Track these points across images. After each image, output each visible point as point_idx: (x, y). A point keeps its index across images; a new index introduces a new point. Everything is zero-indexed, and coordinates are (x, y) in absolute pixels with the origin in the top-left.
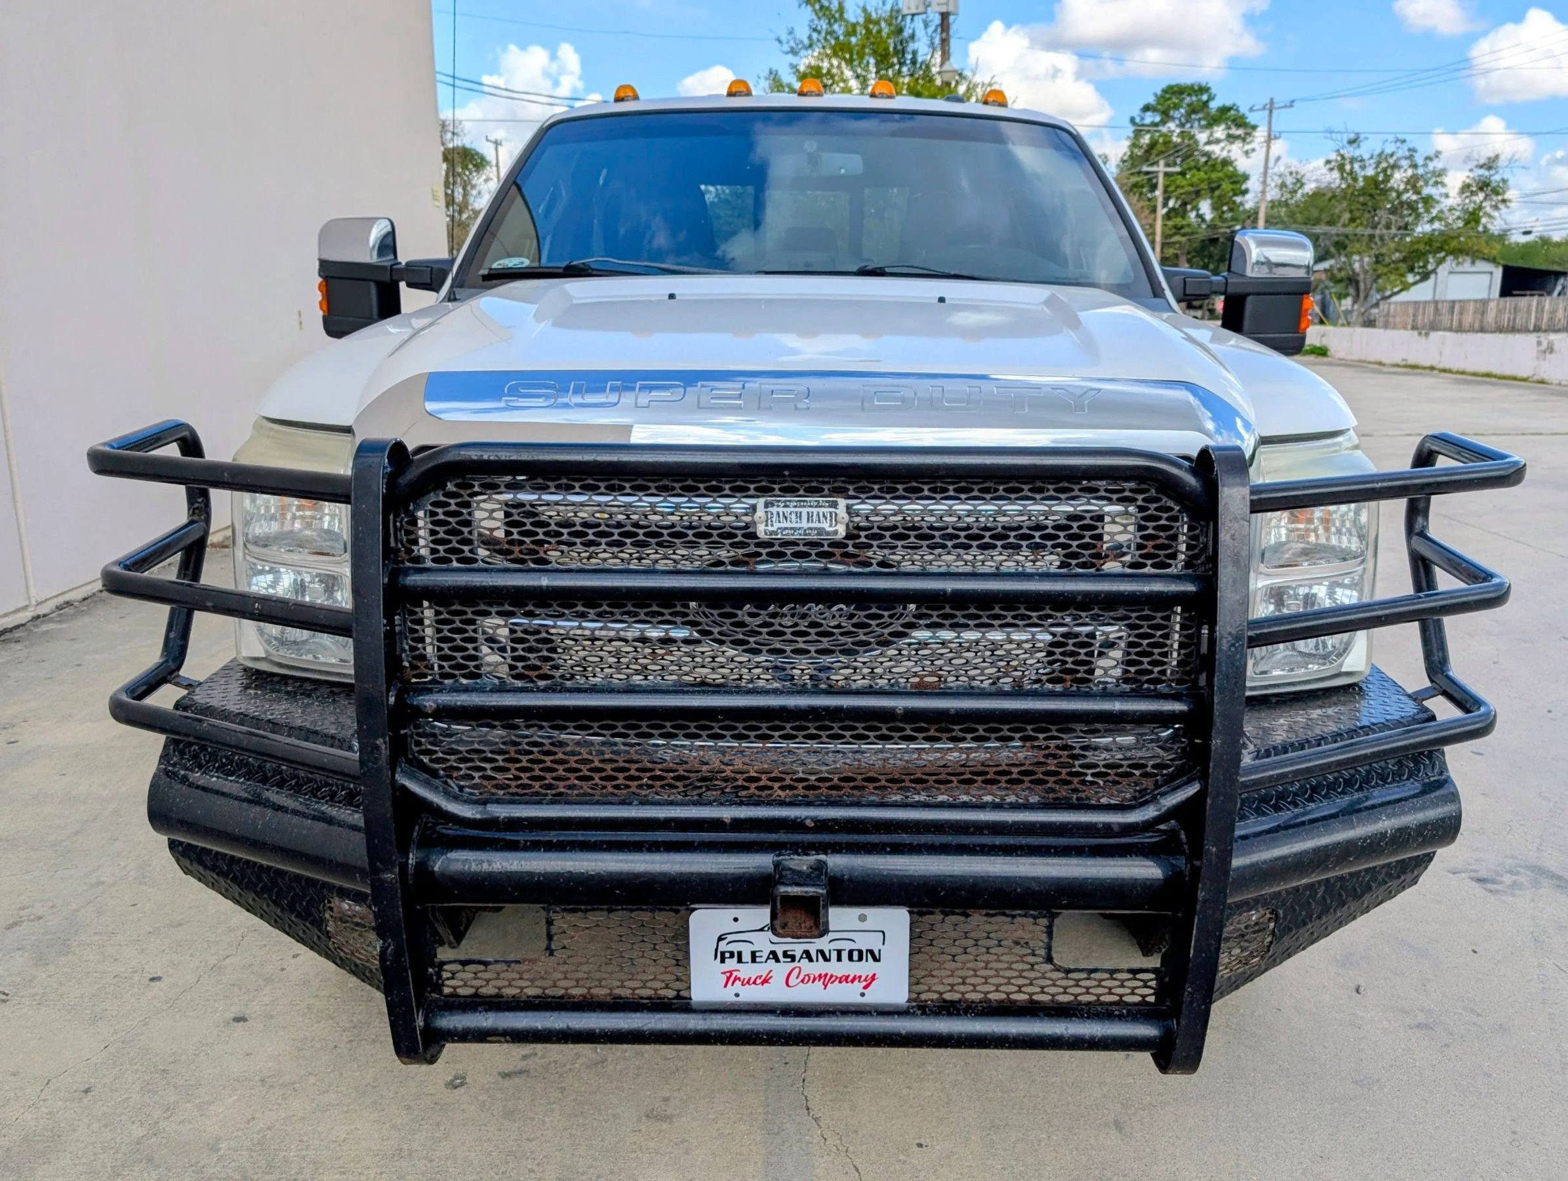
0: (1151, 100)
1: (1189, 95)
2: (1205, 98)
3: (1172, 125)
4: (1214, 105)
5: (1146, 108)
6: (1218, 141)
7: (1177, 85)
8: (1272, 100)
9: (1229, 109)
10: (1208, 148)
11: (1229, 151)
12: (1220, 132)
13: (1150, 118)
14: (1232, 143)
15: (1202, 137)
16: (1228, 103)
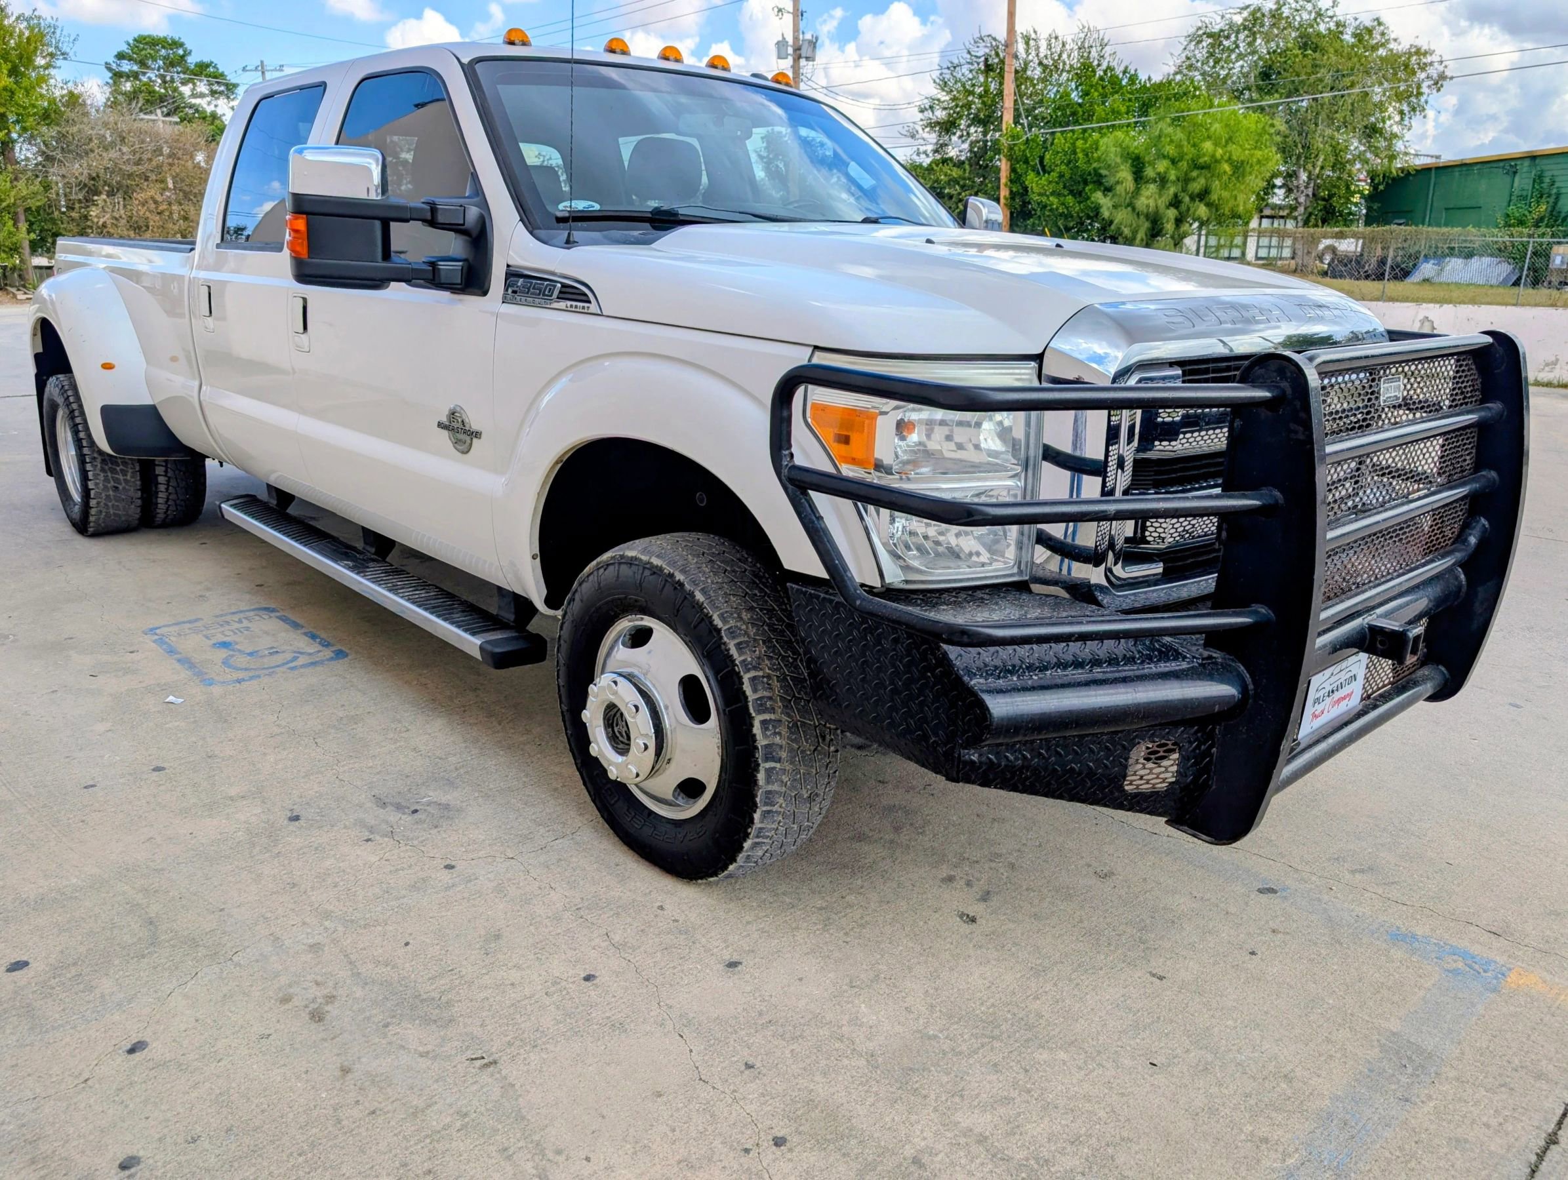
0: (124, 48)
1: (163, 47)
2: (181, 52)
3: (152, 75)
4: (192, 60)
5: (121, 56)
6: (202, 96)
7: (149, 36)
8: (262, 62)
9: (208, 66)
10: (193, 101)
11: (216, 106)
12: (202, 87)
13: (126, 66)
14: (217, 99)
15: (186, 90)
16: (206, 60)
